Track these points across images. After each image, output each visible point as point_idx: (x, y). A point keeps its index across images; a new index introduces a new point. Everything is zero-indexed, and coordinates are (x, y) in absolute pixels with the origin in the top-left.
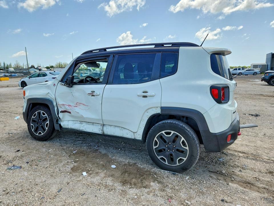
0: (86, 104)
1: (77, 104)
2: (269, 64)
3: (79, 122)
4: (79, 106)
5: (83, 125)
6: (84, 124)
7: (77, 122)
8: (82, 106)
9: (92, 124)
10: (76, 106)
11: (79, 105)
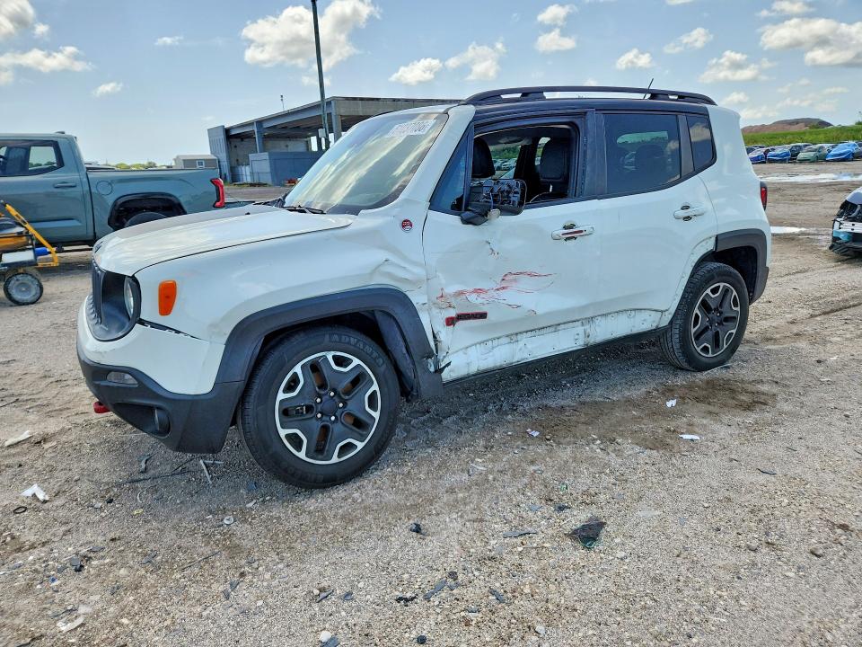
0: (538, 271)
1: (508, 279)
2: (223, 156)
3: (508, 340)
4: (514, 284)
5: (521, 344)
6: (524, 339)
7: (496, 342)
8: (525, 282)
9: (552, 329)
10: (504, 288)
11: (515, 280)
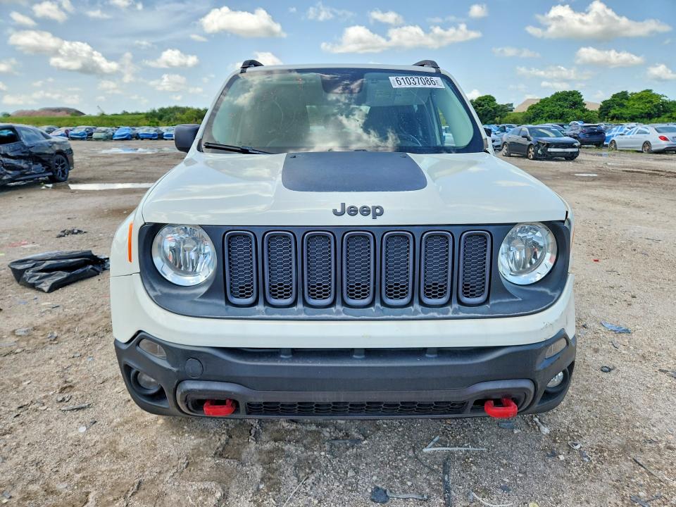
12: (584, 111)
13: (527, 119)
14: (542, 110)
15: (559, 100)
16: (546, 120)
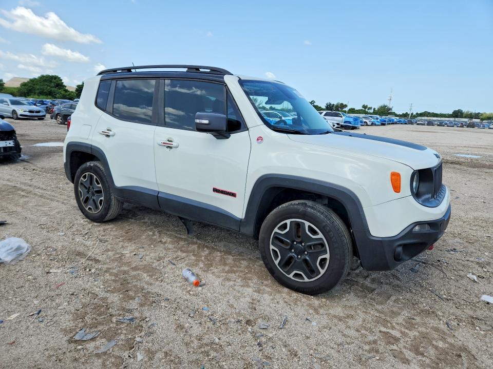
12: (66, 91)
13: (22, 93)
14: (33, 87)
15: (45, 81)
16: (38, 95)
